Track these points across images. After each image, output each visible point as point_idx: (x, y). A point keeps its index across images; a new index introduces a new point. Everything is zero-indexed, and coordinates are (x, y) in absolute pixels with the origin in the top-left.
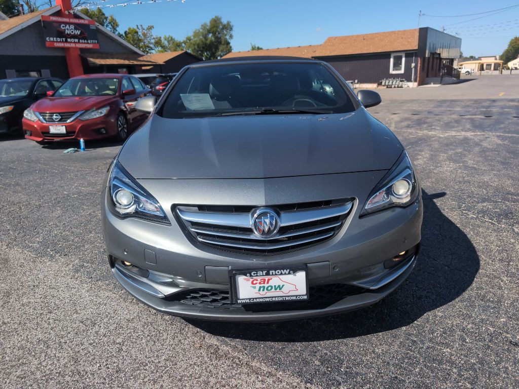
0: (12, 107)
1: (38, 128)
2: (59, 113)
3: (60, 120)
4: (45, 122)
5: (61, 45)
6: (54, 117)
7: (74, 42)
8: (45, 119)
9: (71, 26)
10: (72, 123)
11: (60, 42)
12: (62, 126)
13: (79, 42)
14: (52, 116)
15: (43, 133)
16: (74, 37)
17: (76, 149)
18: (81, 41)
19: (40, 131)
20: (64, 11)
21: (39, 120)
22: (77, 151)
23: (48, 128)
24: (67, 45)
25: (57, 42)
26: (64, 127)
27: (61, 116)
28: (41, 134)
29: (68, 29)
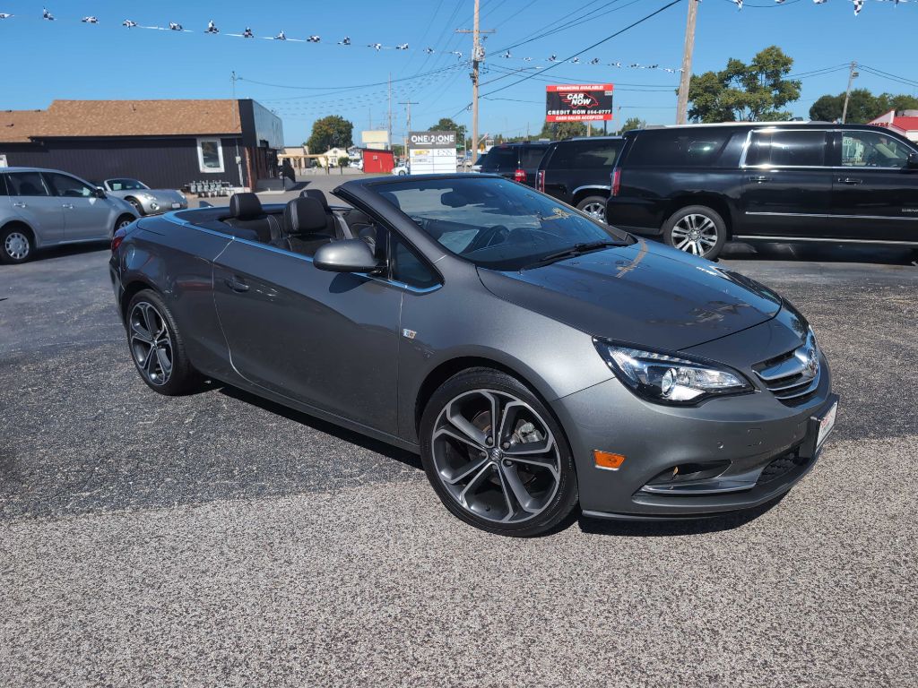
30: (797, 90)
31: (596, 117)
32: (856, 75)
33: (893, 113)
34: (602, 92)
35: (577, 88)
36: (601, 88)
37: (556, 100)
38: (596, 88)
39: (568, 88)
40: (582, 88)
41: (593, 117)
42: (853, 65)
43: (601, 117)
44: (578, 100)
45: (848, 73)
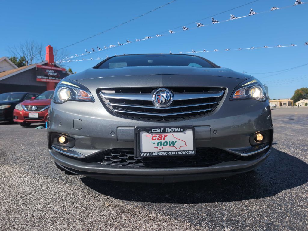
0: (10, 105)
1: (22, 115)
2: (36, 106)
3: (36, 110)
4: (27, 111)
5: (45, 80)
6: (33, 108)
7: (53, 79)
8: (27, 109)
9: (52, 71)
10: (43, 112)
11: (45, 79)
12: (37, 113)
13: (55, 79)
14: (32, 107)
15: (25, 117)
16: (53, 76)
17: (43, 127)
18: (56, 79)
19: (23, 116)
20: (50, 63)
21: (24, 110)
22: (43, 128)
23: (28, 114)
24: (48, 80)
25: (43, 79)
26: (38, 114)
27: (37, 107)
28: (23, 118)
29: (50, 72)
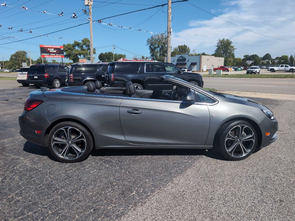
30: (95, 51)
31: (59, 56)
32: (115, 48)
33: (122, 58)
34: (60, 49)
35: (51, 47)
36: (59, 47)
37: (44, 50)
38: (57, 47)
39: (48, 46)
40: (53, 47)
41: (58, 56)
42: (114, 46)
43: (61, 57)
44: (52, 50)
45: (113, 48)
